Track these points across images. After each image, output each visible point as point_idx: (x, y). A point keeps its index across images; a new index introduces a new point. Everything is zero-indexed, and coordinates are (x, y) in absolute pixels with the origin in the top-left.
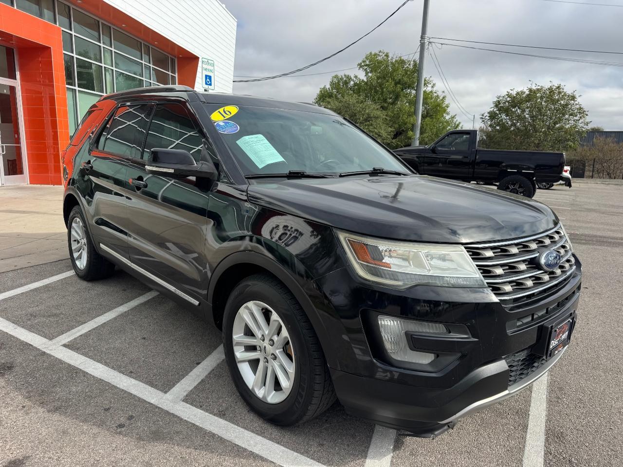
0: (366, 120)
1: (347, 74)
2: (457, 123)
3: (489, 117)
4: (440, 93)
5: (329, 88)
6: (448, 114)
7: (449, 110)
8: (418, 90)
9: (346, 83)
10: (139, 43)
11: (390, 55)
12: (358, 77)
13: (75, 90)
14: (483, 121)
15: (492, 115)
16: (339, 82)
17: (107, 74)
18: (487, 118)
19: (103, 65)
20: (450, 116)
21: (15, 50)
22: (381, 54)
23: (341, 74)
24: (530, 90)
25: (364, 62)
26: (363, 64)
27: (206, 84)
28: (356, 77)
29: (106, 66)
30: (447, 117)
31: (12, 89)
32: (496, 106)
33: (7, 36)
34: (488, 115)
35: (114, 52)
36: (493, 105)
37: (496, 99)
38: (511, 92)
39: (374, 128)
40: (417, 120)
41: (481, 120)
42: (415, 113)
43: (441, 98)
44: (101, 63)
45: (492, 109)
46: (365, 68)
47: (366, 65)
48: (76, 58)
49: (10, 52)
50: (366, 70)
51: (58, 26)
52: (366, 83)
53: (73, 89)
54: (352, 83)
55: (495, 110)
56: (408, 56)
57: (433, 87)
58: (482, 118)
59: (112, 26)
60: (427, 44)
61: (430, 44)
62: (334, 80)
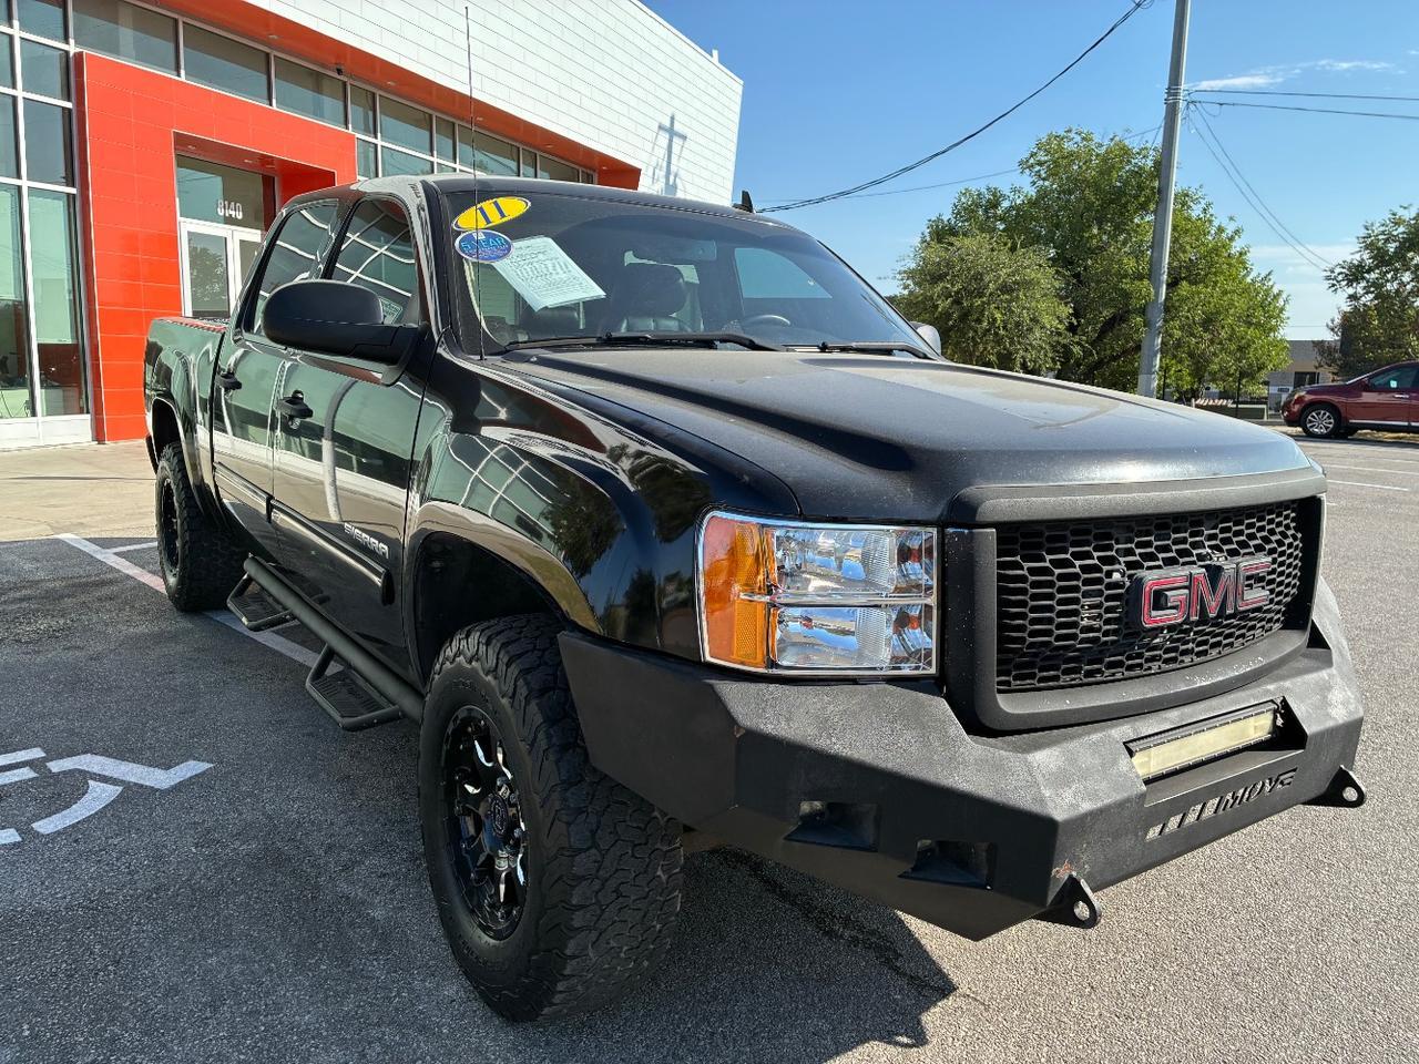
1: (992, 186)
2: (1275, 291)
3: (1346, 275)
4: (1226, 222)
5: (949, 220)
6: (1249, 270)
7: (1248, 261)
8: (1160, 213)
10: (515, 150)
11: (1097, 139)
12: (1020, 190)
14: (1333, 285)
15: (1355, 274)
16: (974, 203)
18: (1342, 277)
20: (1256, 275)
21: (276, 178)
22: (1072, 135)
23: (979, 186)
25: (1033, 155)
26: (1032, 161)
28: (1014, 190)
30: (1250, 279)
32: (1368, 247)
34: (1344, 269)
35: (460, 170)
36: (1357, 247)
37: (1363, 233)
38: (1401, 212)
40: (1154, 291)
42: (1152, 273)
43: (1230, 231)
45: (1355, 257)
46: (1036, 169)
47: (1040, 164)
49: (268, 182)
50: (1038, 175)
51: (351, 131)
52: (1036, 203)
54: (1005, 204)
55: (1366, 256)
56: (1139, 137)
57: (1206, 210)
58: (1328, 278)
59: (457, 122)
60: (1182, 105)
61: (1191, 106)
62: (963, 200)
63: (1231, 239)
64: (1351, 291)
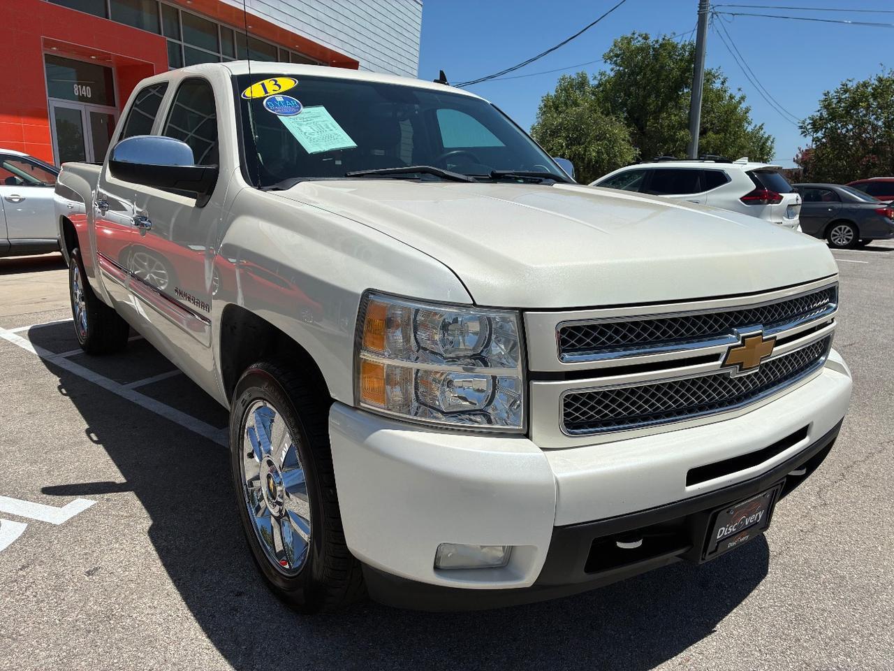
2: (766, 136)
3: (813, 125)
4: (735, 92)
7: (750, 116)
8: (694, 87)
11: (652, 38)
12: (607, 73)
14: (804, 132)
15: (816, 125)
16: (570, 84)
18: (809, 127)
20: (753, 125)
21: (113, 69)
22: (636, 36)
24: (880, 80)
25: (611, 51)
26: (611, 54)
28: (601, 74)
30: (750, 129)
31: (110, 118)
32: (826, 107)
33: (104, 55)
34: (811, 122)
36: (820, 107)
37: (823, 97)
38: (848, 82)
40: (692, 136)
42: (691, 124)
43: (737, 98)
45: (816, 114)
46: (615, 60)
47: (617, 56)
49: (108, 74)
50: (616, 63)
51: (163, 36)
54: (596, 82)
55: (823, 113)
57: (723, 83)
58: (801, 127)
59: (235, 29)
60: (709, 15)
61: (715, 16)
63: (740, 102)
64: (815, 135)
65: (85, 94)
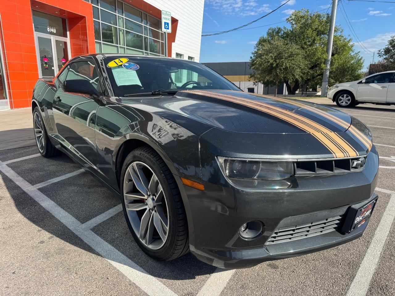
0: (289, 57)
1: (279, 27)
2: (360, 58)
3: (384, 52)
4: (347, 37)
5: (266, 37)
6: (353, 51)
7: (353, 48)
8: (329, 35)
9: (278, 32)
10: (141, 13)
11: (310, 11)
12: (286, 28)
13: (101, 43)
14: (380, 55)
15: (387, 51)
16: (273, 32)
17: (121, 33)
18: (383, 53)
19: (118, 27)
20: (355, 53)
21: (66, 20)
22: (302, 11)
23: (274, 27)
25: (291, 17)
26: (290, 19)
27: (165, 28)
28: (285, 28)
29: (119, 28)
30: (352, 54)
31: (65, 43)
32: (391, 44)
33: (62, 11)
35: (125, 18)
36: (388, 44)
37: (390, 39)
39: (295, 62)
40: (328, 57)
41: (378, 55)
42: (327, 51)
44: (117, 25)
45: (387, 47)
46: (291, 21)
47: (293, 20)
48: (101, 23)
49: (64, 21)
50: (292, 23)
51: (90, 3)
52: (292, 32)
53: (99, 42)
54: (282, 32)
55: (390, 47)
57: (341, 32)
58: (379, 53)
59: (124, 3)
60: (337, 1)
61: (340, 2)
62: (270, 31)
63: (349, 41)
64: (385, 57)
65: (53, 31)
